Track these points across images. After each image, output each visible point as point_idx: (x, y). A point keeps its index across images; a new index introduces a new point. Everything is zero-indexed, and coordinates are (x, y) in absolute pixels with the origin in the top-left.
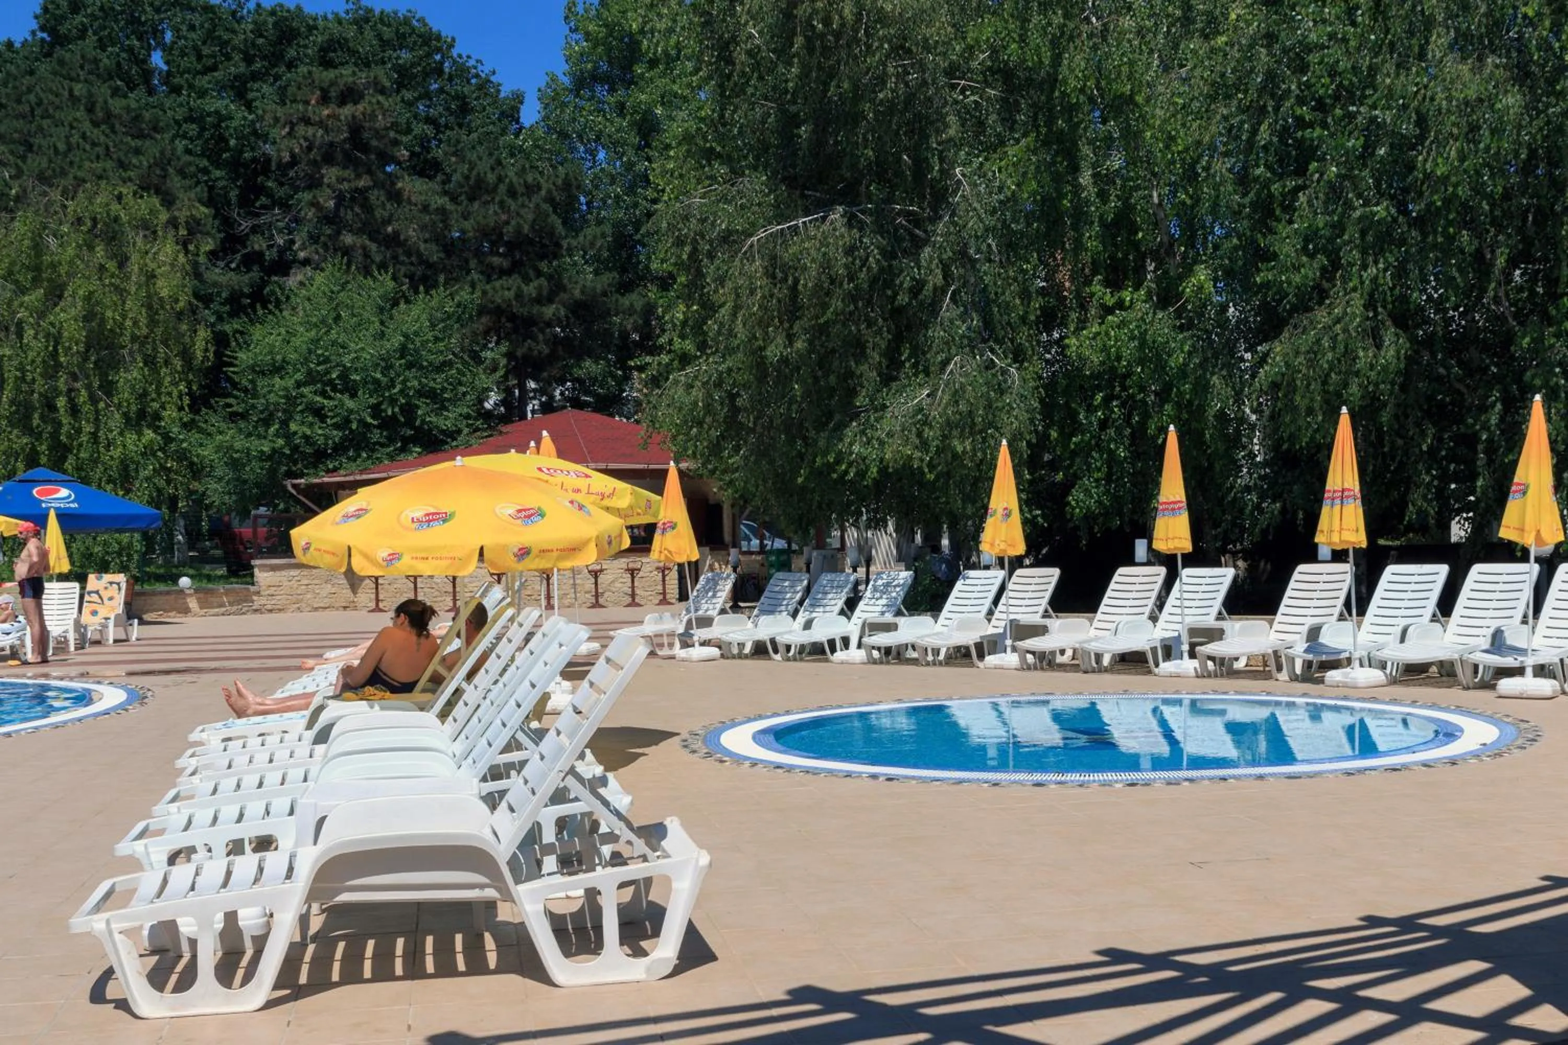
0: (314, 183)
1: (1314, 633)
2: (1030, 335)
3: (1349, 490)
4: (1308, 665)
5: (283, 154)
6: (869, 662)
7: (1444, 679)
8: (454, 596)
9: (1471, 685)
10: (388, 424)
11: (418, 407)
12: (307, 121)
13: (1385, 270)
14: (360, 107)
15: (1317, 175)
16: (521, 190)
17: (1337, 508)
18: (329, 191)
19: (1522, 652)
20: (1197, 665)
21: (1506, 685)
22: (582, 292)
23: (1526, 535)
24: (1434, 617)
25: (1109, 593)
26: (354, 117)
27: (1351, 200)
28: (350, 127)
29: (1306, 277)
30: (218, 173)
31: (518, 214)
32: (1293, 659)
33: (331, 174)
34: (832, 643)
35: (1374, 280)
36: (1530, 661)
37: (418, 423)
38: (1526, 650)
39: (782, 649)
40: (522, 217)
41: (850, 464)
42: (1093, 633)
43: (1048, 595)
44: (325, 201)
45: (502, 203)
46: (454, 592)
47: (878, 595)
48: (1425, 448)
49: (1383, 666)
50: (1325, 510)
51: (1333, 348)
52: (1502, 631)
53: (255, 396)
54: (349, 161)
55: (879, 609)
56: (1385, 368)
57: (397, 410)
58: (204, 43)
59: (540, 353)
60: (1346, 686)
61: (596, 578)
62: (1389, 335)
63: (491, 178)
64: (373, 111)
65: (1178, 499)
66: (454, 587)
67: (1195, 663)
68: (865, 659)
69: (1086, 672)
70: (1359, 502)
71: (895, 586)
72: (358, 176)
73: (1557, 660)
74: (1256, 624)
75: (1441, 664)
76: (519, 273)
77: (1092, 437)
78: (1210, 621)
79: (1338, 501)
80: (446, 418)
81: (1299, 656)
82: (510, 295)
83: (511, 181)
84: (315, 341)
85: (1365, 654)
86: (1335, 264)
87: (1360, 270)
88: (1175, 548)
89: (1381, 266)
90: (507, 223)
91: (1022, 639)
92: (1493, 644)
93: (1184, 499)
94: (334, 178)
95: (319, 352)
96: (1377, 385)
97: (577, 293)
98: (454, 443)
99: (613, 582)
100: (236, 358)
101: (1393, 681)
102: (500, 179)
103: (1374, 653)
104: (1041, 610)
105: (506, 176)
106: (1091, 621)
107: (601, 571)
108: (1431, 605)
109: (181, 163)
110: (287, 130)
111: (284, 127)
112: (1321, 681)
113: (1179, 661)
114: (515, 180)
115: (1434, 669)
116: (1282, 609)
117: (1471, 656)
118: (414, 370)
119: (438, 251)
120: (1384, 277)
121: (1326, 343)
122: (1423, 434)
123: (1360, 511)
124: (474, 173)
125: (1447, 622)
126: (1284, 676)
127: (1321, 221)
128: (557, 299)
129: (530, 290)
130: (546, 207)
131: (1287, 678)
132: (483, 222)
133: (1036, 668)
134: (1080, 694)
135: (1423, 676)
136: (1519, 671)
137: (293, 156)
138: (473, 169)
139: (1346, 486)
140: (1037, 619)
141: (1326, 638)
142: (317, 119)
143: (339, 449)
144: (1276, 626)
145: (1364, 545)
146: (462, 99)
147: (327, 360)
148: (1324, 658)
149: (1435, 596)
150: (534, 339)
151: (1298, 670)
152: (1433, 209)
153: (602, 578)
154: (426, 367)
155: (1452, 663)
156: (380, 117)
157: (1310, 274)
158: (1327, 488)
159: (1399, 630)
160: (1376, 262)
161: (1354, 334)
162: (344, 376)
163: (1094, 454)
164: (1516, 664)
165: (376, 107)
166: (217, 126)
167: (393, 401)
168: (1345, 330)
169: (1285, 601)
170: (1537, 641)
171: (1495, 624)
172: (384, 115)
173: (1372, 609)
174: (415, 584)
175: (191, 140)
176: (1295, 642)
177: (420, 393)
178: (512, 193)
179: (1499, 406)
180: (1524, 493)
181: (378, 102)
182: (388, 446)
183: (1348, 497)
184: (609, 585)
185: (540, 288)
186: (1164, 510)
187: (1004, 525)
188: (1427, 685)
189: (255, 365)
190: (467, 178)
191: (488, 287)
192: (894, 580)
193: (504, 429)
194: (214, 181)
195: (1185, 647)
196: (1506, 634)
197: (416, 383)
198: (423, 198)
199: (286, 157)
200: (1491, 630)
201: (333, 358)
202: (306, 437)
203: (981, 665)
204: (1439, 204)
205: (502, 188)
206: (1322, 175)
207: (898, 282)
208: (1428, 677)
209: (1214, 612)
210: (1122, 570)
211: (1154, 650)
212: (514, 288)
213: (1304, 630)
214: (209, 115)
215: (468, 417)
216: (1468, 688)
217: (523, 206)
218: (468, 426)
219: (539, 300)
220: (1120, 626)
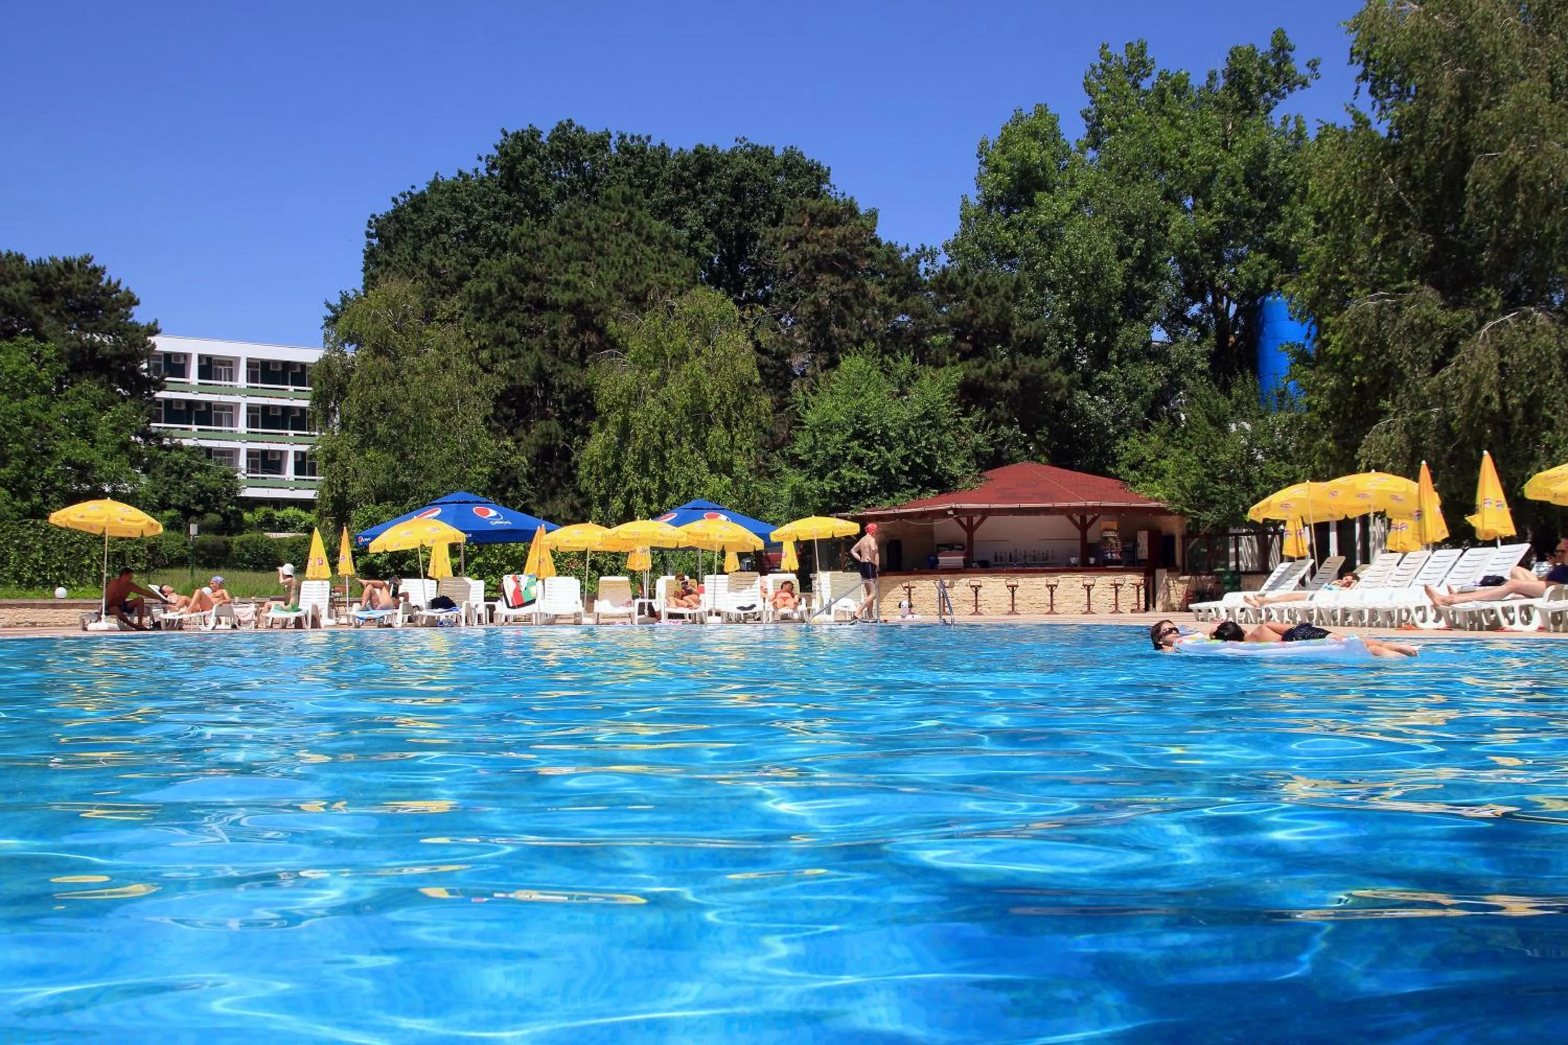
10: (915, 470)
11: (937, 458)
16: (984, 291)
18: (825, 292)
22: (1032, 370)
28: (838, 243)
33: (825, 279)
37: (936, 470)
44: (823, 301)
54: (834, 270)
57: (922, 460)
58: (635, 176)
61: (1089, 591)
63: (960, 282)
76: (983, 355)
82: (983, 372)
83: (976, 285)
84: (863, 407)
90: (975, 316)
95: (866, 415)
97: (1027, 371)
100: (806, 419)
102: (968, 283)
105: (971, 280)
110: (786, 245)
114: (979, 283)
143: (875, 490)
156: (864, 236)
162: (883, 434)
165: (861, 228)
167: (920, 453)
172: (867, 234)
178: (978, 293)
181: (862, 225)
182: (912, 488)
193: (987, 477)
197: (935, 439)
201: (875, 419)
202: (852, 480)
217: (988, 303)
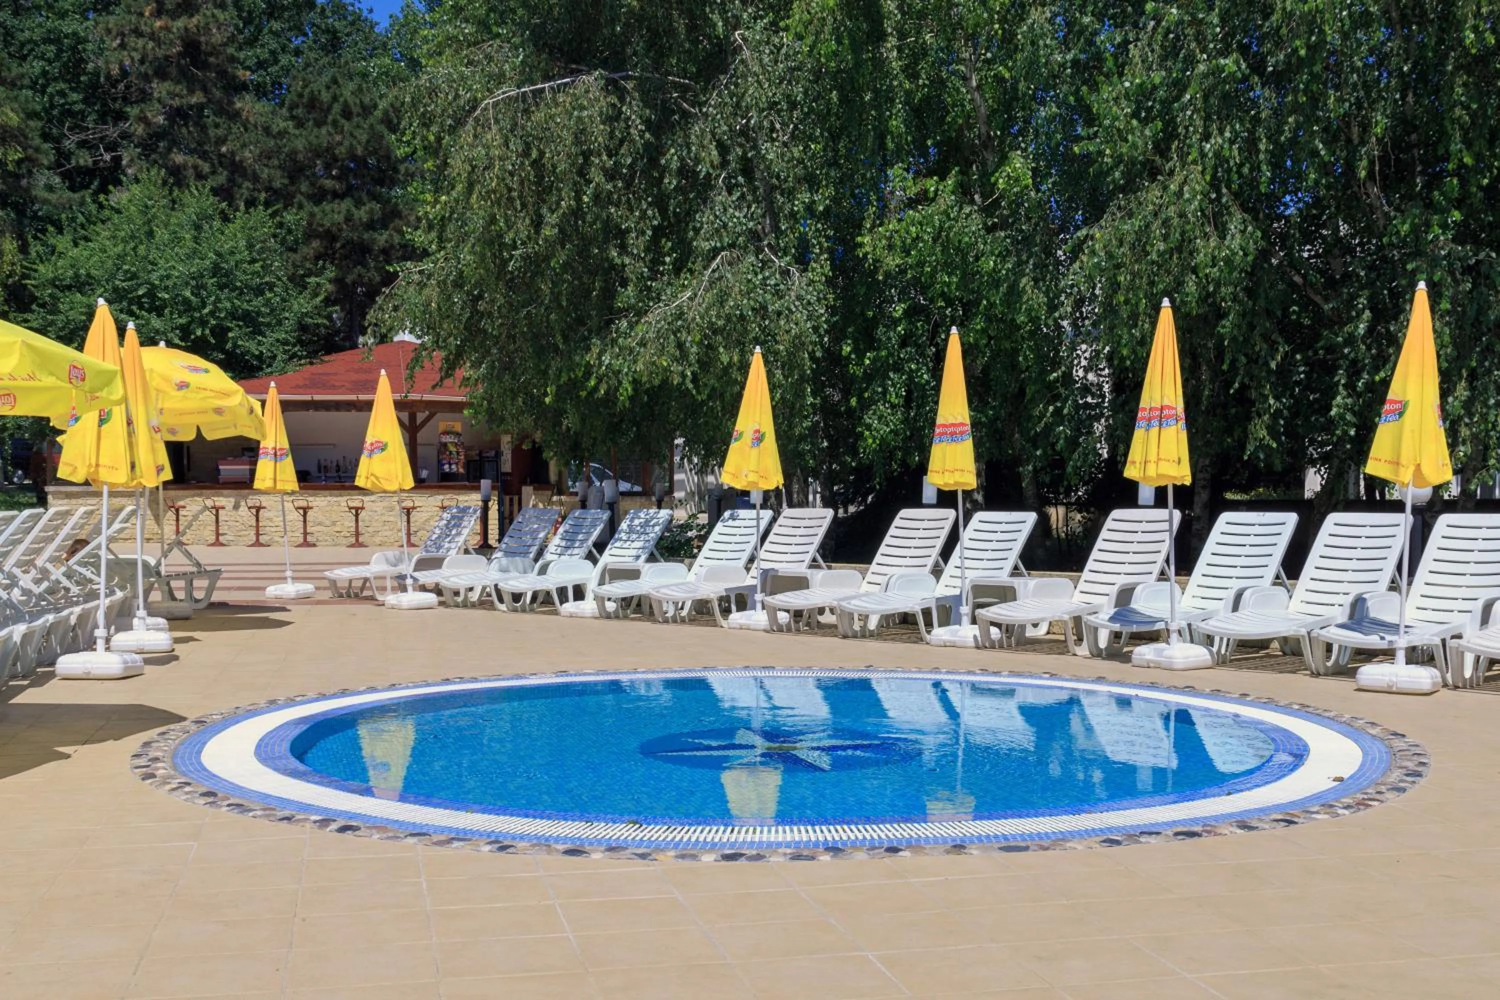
0: (145, 97)
1: (1125, 595)
2: (817, 230)
3: (1169, 408)
4: (1116, 636)
5: (112, 66)
6: (601, 617)
7: (1288, 659)
8: (258, 530)
9: (1322, 671)
11: (230, 329)
12: (137, 32)
13: (1232, 142)
14: (195, 20)
15: (1152, 23)
16: (356, 110)
17: (1154, 431)
18: (157, 105)
19: (1393, 628)
20: (978, 633)
21: (1370, 673)
23: (1402, 470)
24: (1277, 581)
25: (887, 540)
26: (186, 29)
27: (1194, 51)
28: (183, 40)
29: (1134, 146)
30: (75, 97)
31: (352, 135)
32: (1096, 629)
33: (160, 89)
34: (562, 592)
35: (1217, 155)
36: (1402, 642)
37: (229, 346)
38: (1397, 627)
39: (507, 598)
40: (355, 138)
41: (600, 380)
42: (865, 587)
43: (817, 541)
44: (154, 116)
45: (335, 123)
46: (257, 527)
47: (634, 536)
48: (1273, 365)
49: (1209, 640)
50: (1139, 435)
51: (1165, 238)
52: (1365, 600)
53: (55, 311)
54: (184, 76)
55: (634, 552)
56: (1228, 261)
57: (207, 332)
59: (370, 279)
60: (1158, 666)
62: (1235, 223)
63: (325, 96)
64: (207, 24)
65: (960, 420)
66: (257, 520)
67: (975, 630)
68: (596, 613)
69: (845, 637)
70: (1182, 424)
71: (653, 526)
72: (191, 92)
73: (1437, 641)
74: (1058, 581)
75: (1285, 640)
76: (352, 196)
77: (890, 354)
78: (1003, 577)
79: (1155, 423)
80: (260, 343)
81: (1103, 626)
82: (339, 218)
83: (346, 101)
84: (121, 257)
85: (1184, 624)
86: (1170, 133)
87: (1201, 140)
88: (956, 483)
89: (1227, 134)
90: (340, 144)
91: (773, 593)
92: (1351, 617)
93: (968, 422)
94: (164, 93)
95: (126, 267)
96: (1218, 285)
98: (269, 370)
99: (428, 520)
100: (36, 271)
101: (1221, 662)
102: (335, 99)
103: (1198, 625)
104: (808, 558)
105: (341, 95)
106: (864, 574)
107: (414, 508)
108: (1274, 563)
109: (13, 74)
110: (118, 41)
111: (116, 38)
112: (1126, 658)
113: (957, 627)
114: (351, 100)
115: (1275, 645)
116: (1090, 564)
117: (1323, 632)
118: (226, 291)
119: (283, 177)
120: (1230, 149)
121: (1157, 230)
122: (1273, 350)
123: (1184, 436)
124: (307, 90)
125: (1294, 585)
126: (1083, 650)
127: (1157, 77)
128: (392, 225)
129: (362, 214)
130: (382, 128)
131: (1087, 653)
132: (315, 141)
133: (789, 630)
134: (809, 668)
135: (1262, 653)
136: (1388, 654)
137: (122, 68)
138: (307, 86)
139: (1166, 402)
140: (801, 569)
141: (1139, 604)
142: (149, 30)
144: (1082, 586)
145: (1188, 482)
146: (333, 33)
147: (134, 276)
148: (1135, 629)
149: (1279, 552)
150: (365, 265)
151: (1103, 643)
152: (1294, 60)
153: (414, 516)
154: (241, 289)
155: (1297, 641)
156: (214, 31)
157: (1140, 143)
158: (1142, 405)
159: (1230, 595)
160: (1221, 132)
161: (1192, 219)
162: (151, 294)
163: (891, 375)
164: (1383, 645)
165: (211, 20)
166: (74, 49)
167: (203, 323)
168: (1182, 215)
169: (1095, 554)
170: (1411, 615)
171: (1355, 590)
172: (219, 28)
173: (1200, 567)
174: (217, 516)
175: (50, 62)
176: (1101, 606)
177: (233, 315)
178: (347, 114)
179: (1367, 314)
180: (1401, 414)
181: (213, 16)
183: (1168, 417)
184: (424, 523)
185: (371, 211)
186: (941, 434)
187: (755, 451)
188: (1264, 668)
189: (56, 278)
190: (301, 96)
191: (316, 209)
192: (652, 518)
193: (326, 358)
194: (70, 104)
195: (965, 609)
196: (1369, 604)
197: (228, 305)
198: (263, 119)
199: (115, 71)
200: (1350, 599)
201: (141, 274)
203: (724, 623)
204: (1303, 52)
205: (337, 108)
206: (1158, 23)
207: (663, 162)
208: (1269, 656)
209: (1008, 566)
210: (904, 513)
211: (927, 613)
212: (344, 212)
213: (1114, 590)
214: (66, 36)
215: (285, 343)
216: (1316, 674)
217: (358, 126)
218: (285, 352)
219: (371, 226)
220: (893, 580)
